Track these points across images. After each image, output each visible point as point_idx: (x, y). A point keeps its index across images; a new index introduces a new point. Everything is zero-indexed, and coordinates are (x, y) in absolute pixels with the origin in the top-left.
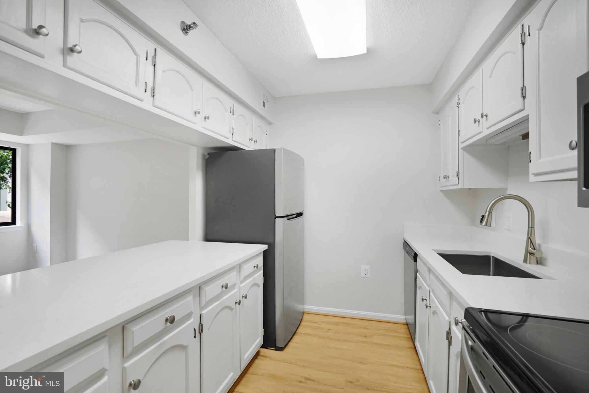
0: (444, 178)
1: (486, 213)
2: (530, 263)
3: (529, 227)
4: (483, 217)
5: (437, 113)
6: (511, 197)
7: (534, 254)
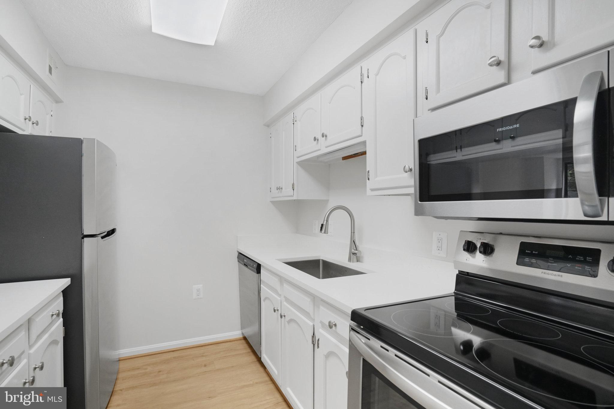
0: (277, 189)
1: (324, 222)
2: (353, 262)
3: (351, 233)
4: (322, 225)
5: (268, 126)
6: (342, 208)
7: (356, 254)
